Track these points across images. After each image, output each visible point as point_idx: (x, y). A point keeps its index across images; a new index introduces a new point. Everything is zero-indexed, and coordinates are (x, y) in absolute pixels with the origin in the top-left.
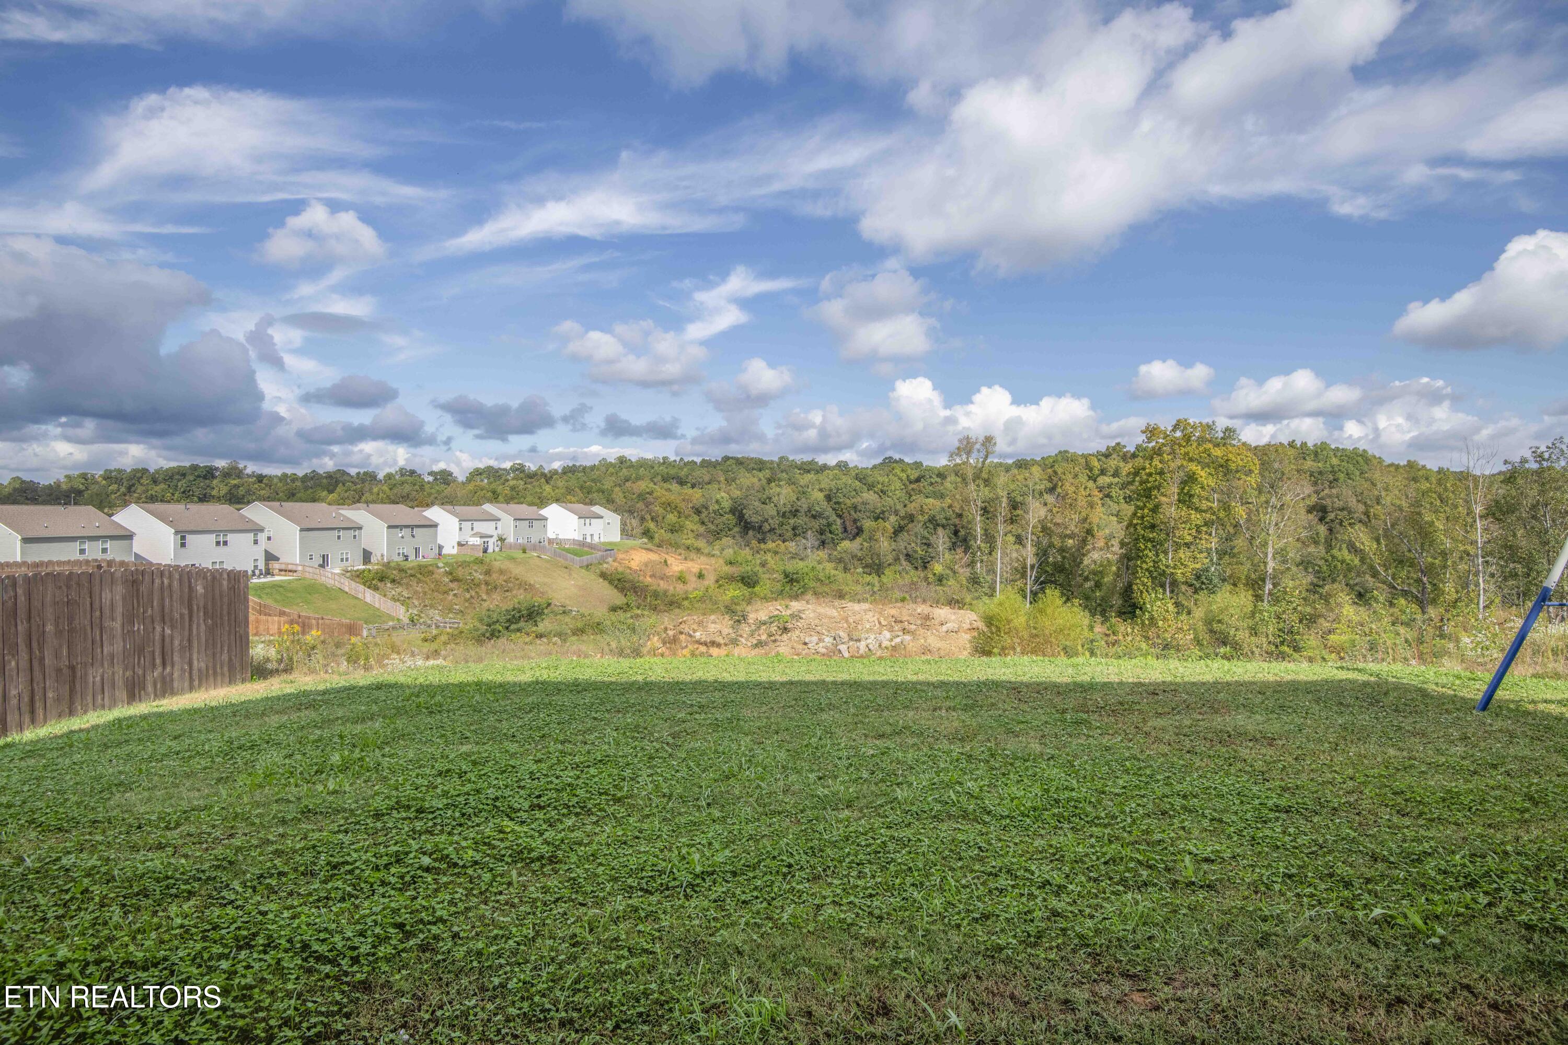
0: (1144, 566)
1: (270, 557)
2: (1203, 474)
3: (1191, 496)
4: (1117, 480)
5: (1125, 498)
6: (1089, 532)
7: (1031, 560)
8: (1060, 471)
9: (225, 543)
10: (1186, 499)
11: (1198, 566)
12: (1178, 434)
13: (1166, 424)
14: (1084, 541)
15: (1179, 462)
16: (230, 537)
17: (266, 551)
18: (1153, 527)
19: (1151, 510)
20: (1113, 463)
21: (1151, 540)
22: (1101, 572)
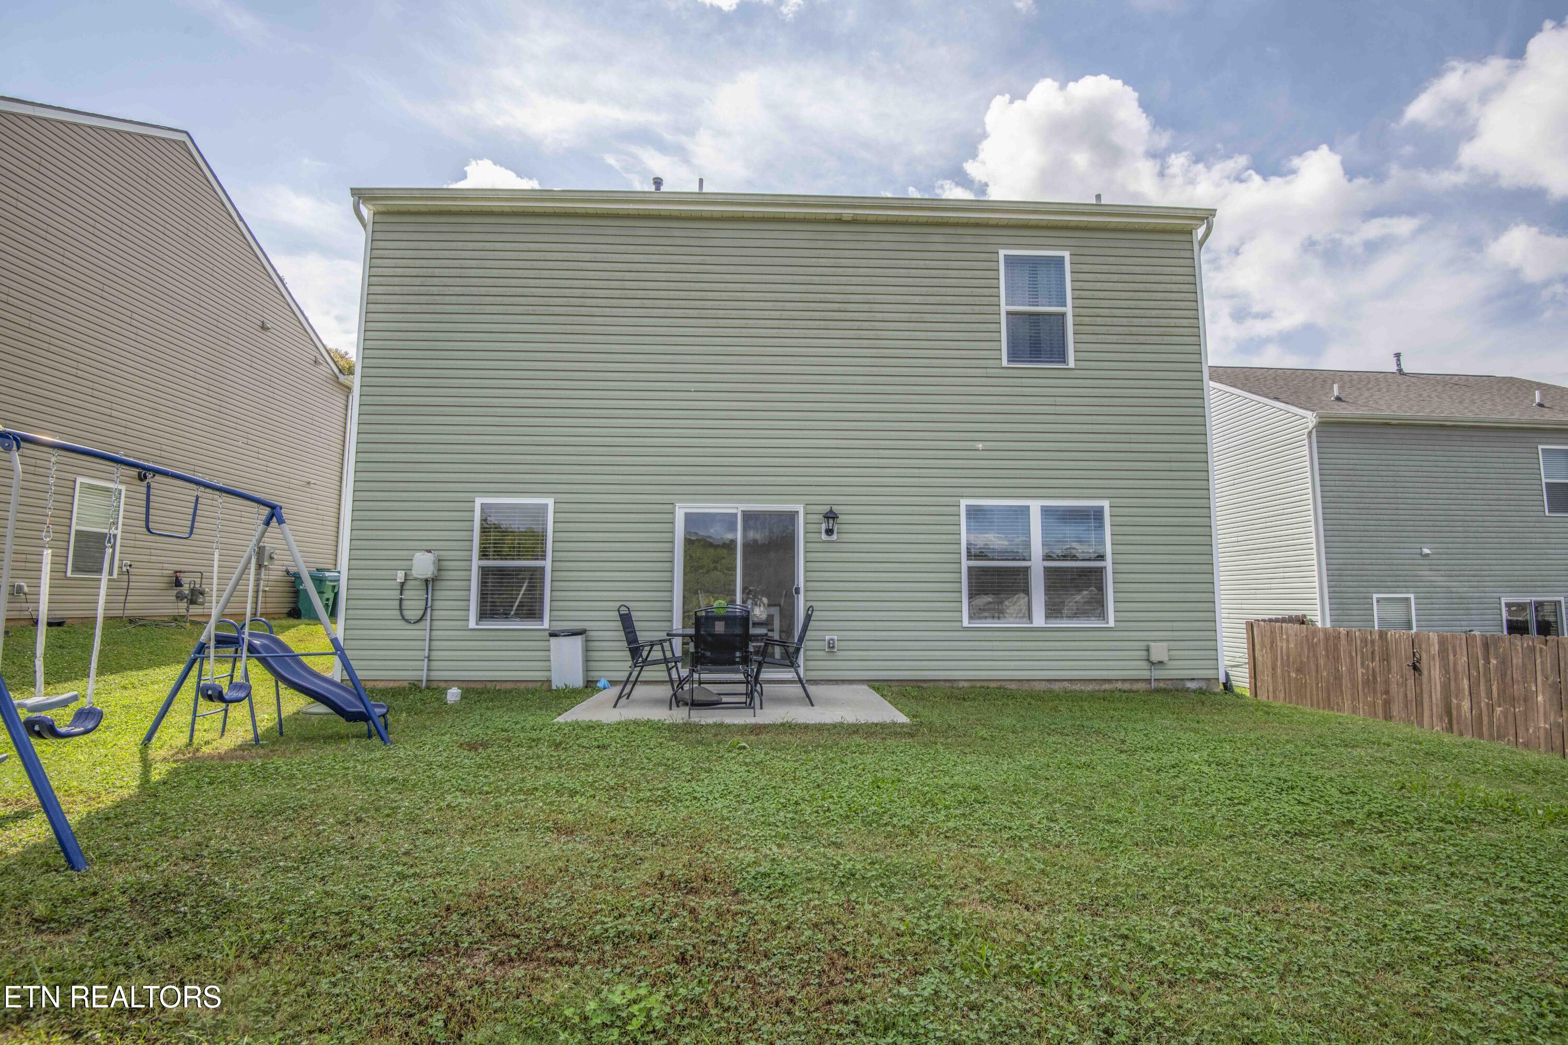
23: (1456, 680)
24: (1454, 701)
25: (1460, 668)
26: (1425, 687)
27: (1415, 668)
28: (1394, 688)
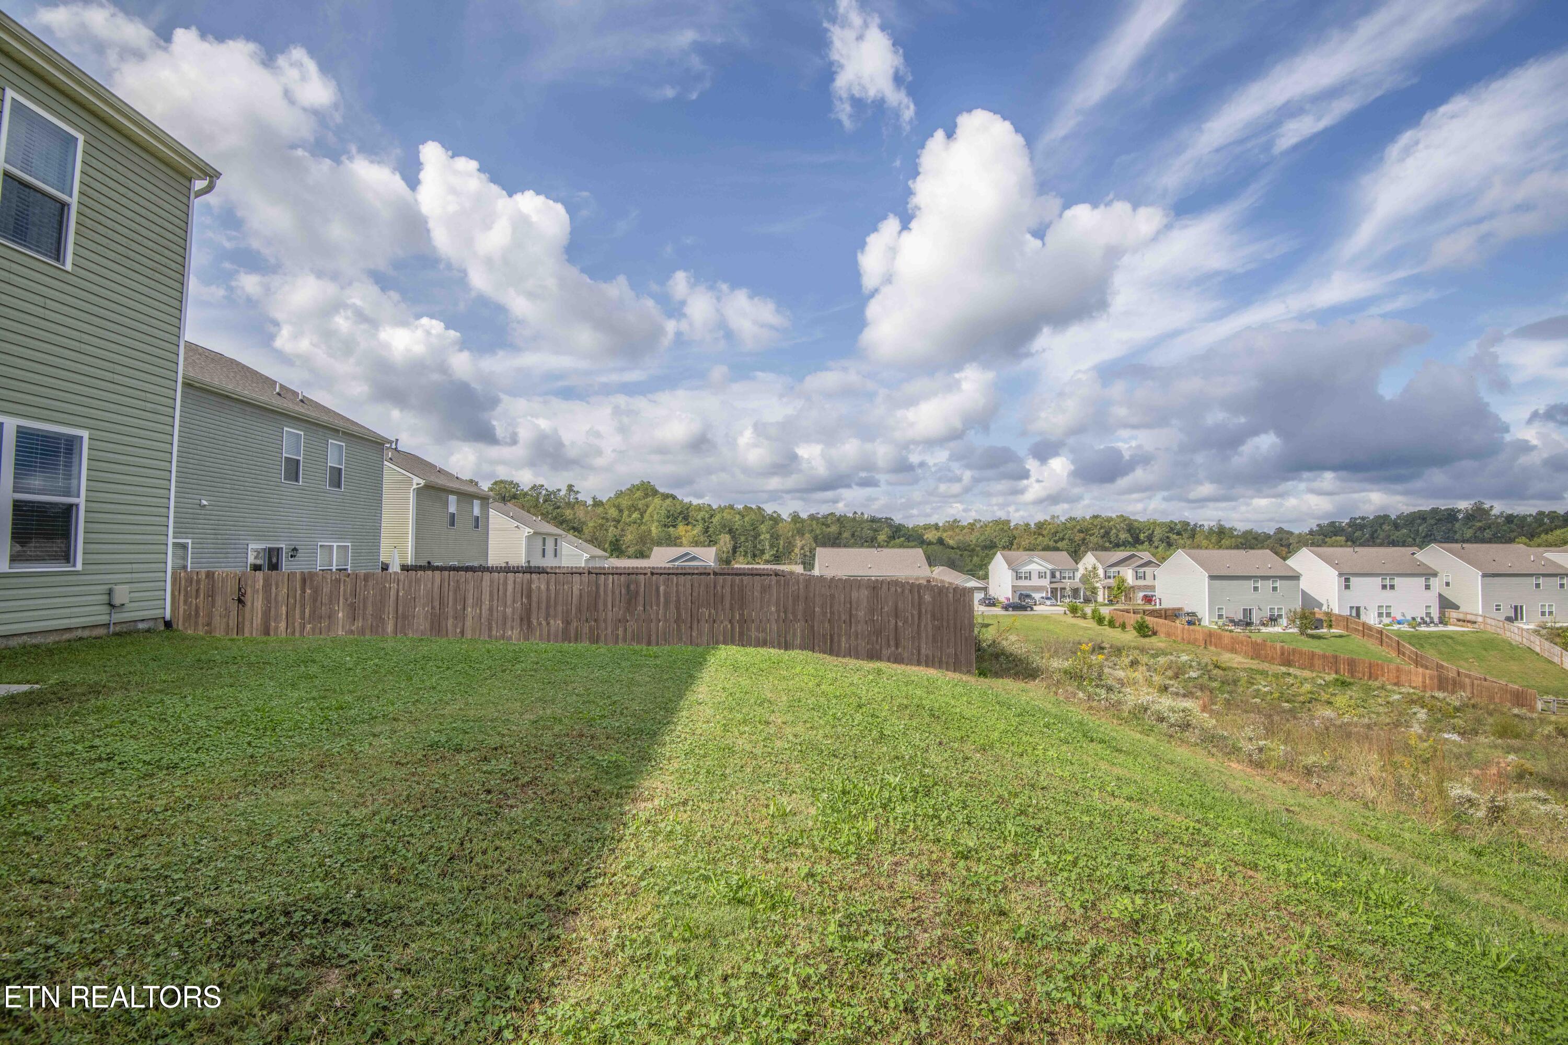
1: (1446, 604)
9: (1392, 587)
16: (1397, 581)
17: (1440, 595)
23: (275, 608)
24: (273, 624)
25: (280, 599)
26: (247, 616)
27: (240, 601)
28: (217, 620)
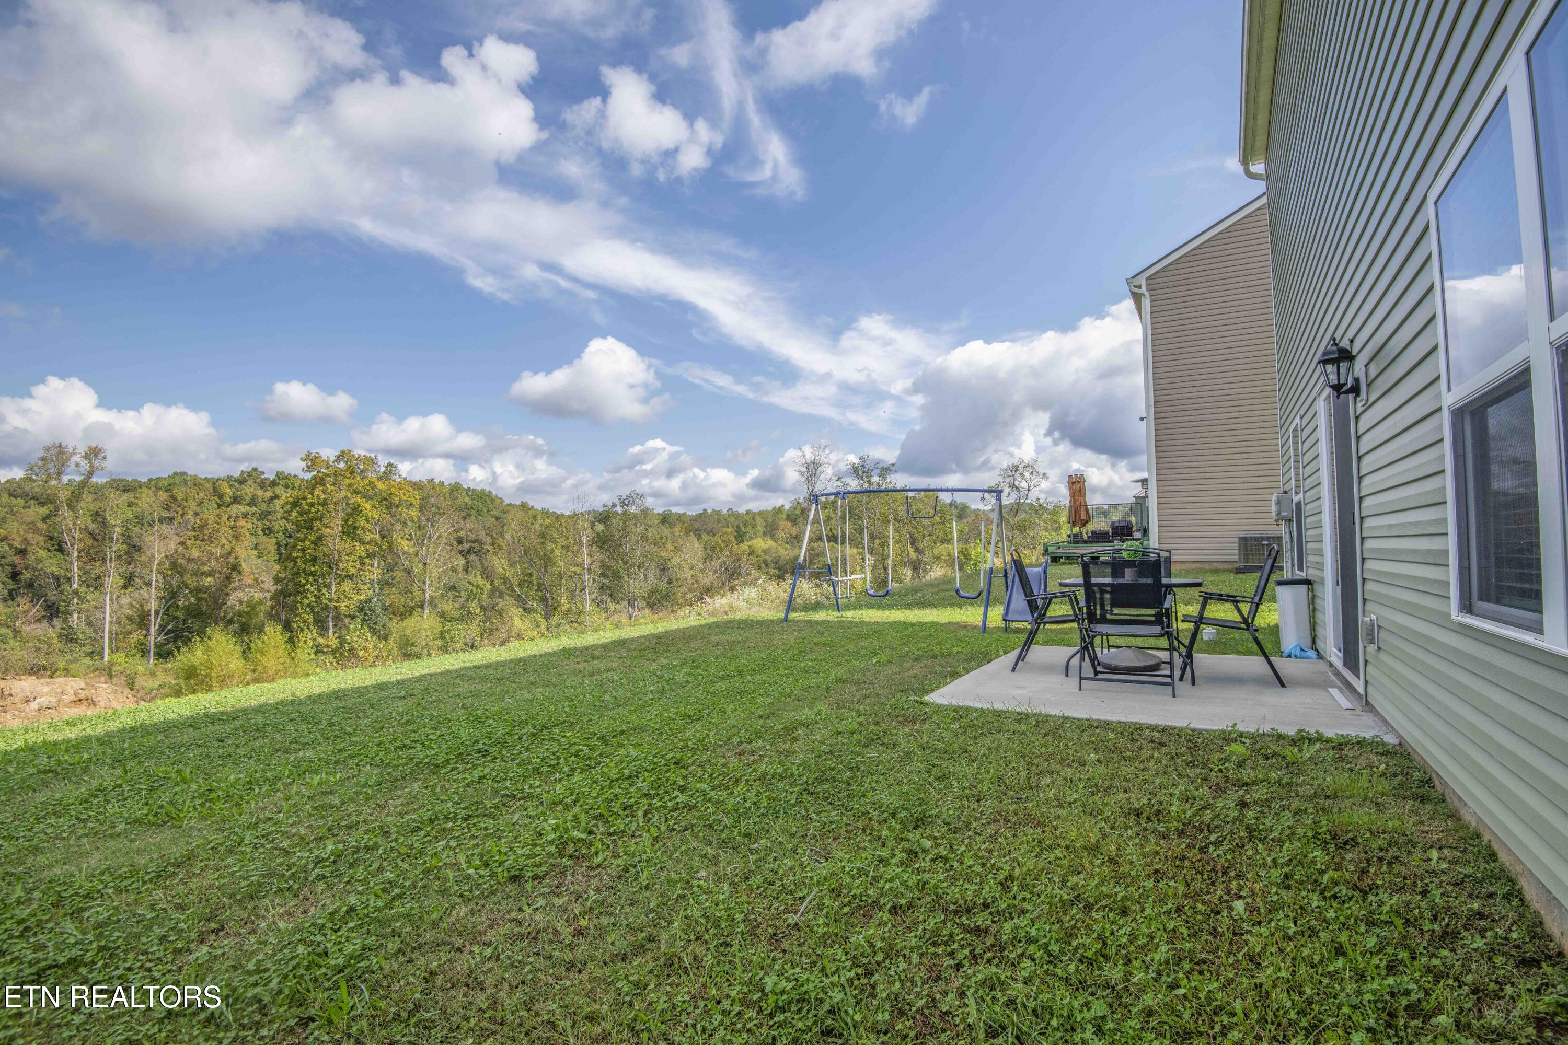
0: (305, 602)
2: (367, 506)
3: (355, 528)
4: (253, 509)
5: (263, 530)
6: (235, 568)
7: (153, 605)
8: (180, 497)
10: (350, 531)
11: (362, 598)
12: (342, 465)
13: (328, 453)
14: (228, 578)
15: (343, 493)
18: (314, 560)
19: (312, 542)
20: (249, 490)
21: (313, 574)
22: (248, 613)
